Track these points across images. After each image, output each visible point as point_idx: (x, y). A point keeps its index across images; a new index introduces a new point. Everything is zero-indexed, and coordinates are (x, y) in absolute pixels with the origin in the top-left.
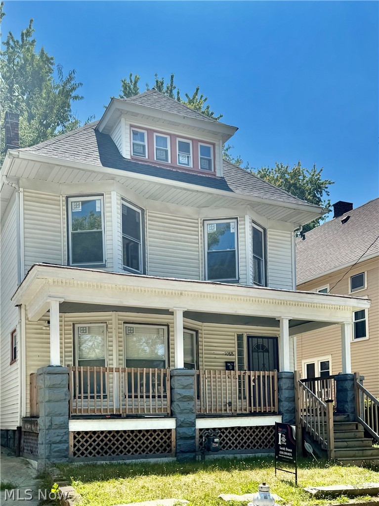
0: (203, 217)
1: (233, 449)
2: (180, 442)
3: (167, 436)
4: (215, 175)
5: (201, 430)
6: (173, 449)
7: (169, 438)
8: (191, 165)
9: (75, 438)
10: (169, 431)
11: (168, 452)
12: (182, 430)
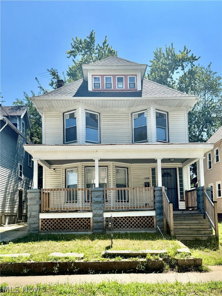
0: (131, 111)
1: (126, 228)
2: (95, 224)
3: (88, 221)
4: (137, 90)
5: (107, 218)
6: (91, 228)
7: (89, 222)
8: (124, 88)
9: (42, 222)
10: (89, 218)
11: (89, 229)
12: (95, 218)
